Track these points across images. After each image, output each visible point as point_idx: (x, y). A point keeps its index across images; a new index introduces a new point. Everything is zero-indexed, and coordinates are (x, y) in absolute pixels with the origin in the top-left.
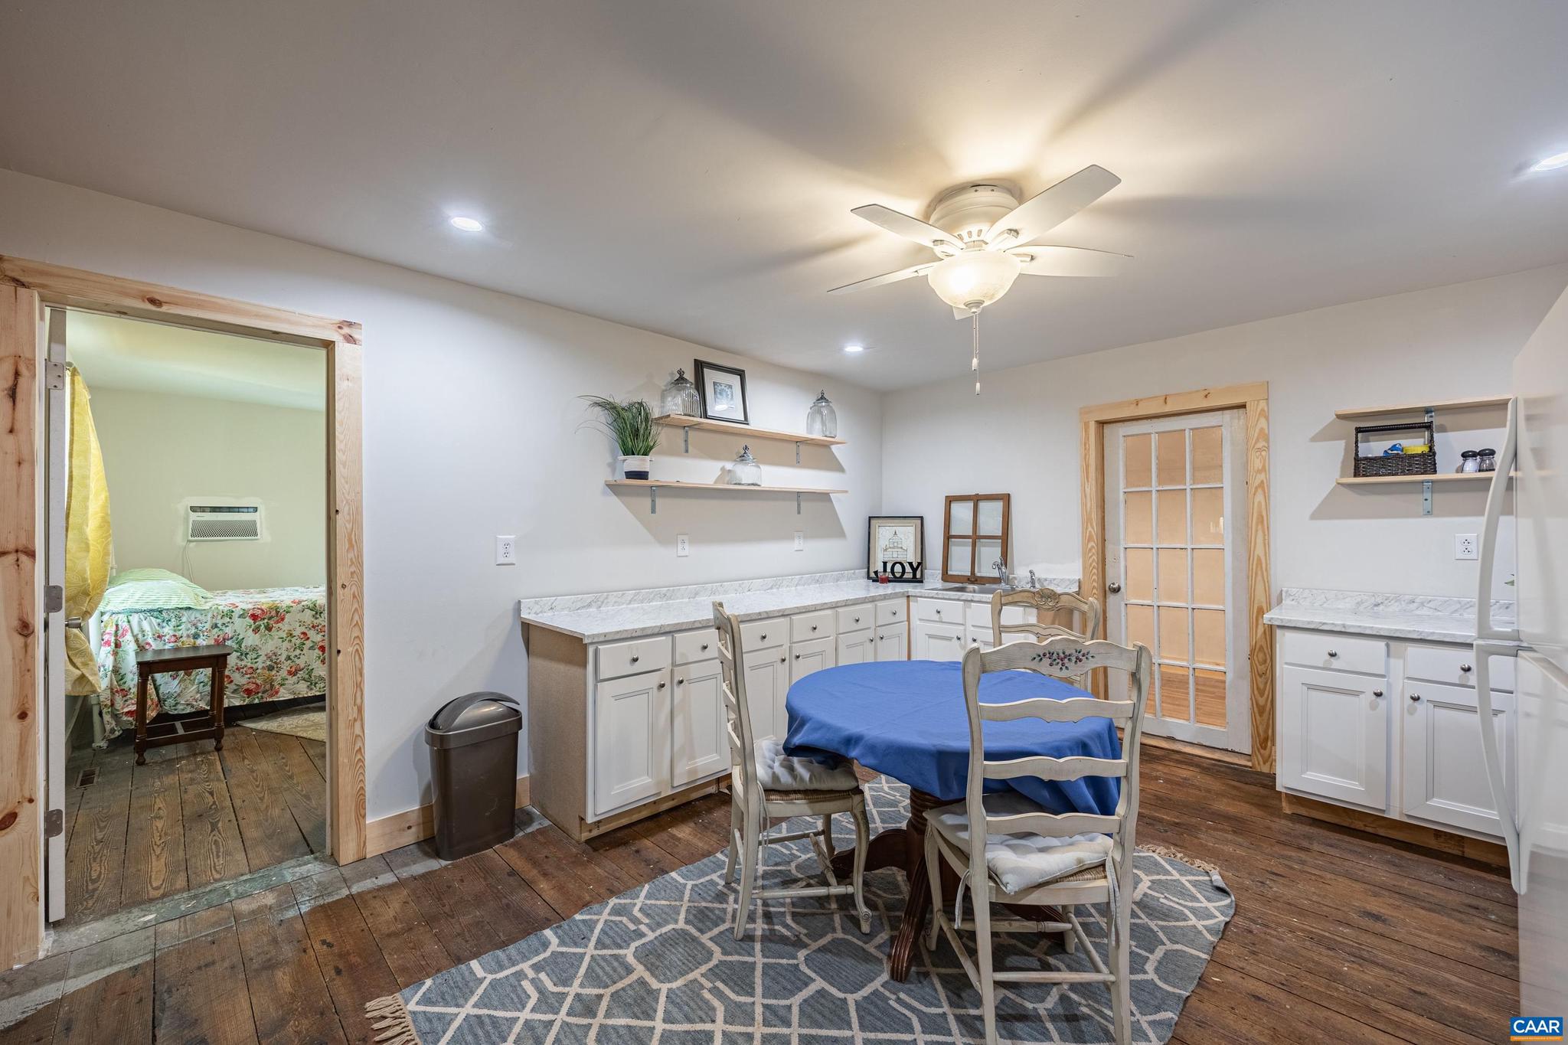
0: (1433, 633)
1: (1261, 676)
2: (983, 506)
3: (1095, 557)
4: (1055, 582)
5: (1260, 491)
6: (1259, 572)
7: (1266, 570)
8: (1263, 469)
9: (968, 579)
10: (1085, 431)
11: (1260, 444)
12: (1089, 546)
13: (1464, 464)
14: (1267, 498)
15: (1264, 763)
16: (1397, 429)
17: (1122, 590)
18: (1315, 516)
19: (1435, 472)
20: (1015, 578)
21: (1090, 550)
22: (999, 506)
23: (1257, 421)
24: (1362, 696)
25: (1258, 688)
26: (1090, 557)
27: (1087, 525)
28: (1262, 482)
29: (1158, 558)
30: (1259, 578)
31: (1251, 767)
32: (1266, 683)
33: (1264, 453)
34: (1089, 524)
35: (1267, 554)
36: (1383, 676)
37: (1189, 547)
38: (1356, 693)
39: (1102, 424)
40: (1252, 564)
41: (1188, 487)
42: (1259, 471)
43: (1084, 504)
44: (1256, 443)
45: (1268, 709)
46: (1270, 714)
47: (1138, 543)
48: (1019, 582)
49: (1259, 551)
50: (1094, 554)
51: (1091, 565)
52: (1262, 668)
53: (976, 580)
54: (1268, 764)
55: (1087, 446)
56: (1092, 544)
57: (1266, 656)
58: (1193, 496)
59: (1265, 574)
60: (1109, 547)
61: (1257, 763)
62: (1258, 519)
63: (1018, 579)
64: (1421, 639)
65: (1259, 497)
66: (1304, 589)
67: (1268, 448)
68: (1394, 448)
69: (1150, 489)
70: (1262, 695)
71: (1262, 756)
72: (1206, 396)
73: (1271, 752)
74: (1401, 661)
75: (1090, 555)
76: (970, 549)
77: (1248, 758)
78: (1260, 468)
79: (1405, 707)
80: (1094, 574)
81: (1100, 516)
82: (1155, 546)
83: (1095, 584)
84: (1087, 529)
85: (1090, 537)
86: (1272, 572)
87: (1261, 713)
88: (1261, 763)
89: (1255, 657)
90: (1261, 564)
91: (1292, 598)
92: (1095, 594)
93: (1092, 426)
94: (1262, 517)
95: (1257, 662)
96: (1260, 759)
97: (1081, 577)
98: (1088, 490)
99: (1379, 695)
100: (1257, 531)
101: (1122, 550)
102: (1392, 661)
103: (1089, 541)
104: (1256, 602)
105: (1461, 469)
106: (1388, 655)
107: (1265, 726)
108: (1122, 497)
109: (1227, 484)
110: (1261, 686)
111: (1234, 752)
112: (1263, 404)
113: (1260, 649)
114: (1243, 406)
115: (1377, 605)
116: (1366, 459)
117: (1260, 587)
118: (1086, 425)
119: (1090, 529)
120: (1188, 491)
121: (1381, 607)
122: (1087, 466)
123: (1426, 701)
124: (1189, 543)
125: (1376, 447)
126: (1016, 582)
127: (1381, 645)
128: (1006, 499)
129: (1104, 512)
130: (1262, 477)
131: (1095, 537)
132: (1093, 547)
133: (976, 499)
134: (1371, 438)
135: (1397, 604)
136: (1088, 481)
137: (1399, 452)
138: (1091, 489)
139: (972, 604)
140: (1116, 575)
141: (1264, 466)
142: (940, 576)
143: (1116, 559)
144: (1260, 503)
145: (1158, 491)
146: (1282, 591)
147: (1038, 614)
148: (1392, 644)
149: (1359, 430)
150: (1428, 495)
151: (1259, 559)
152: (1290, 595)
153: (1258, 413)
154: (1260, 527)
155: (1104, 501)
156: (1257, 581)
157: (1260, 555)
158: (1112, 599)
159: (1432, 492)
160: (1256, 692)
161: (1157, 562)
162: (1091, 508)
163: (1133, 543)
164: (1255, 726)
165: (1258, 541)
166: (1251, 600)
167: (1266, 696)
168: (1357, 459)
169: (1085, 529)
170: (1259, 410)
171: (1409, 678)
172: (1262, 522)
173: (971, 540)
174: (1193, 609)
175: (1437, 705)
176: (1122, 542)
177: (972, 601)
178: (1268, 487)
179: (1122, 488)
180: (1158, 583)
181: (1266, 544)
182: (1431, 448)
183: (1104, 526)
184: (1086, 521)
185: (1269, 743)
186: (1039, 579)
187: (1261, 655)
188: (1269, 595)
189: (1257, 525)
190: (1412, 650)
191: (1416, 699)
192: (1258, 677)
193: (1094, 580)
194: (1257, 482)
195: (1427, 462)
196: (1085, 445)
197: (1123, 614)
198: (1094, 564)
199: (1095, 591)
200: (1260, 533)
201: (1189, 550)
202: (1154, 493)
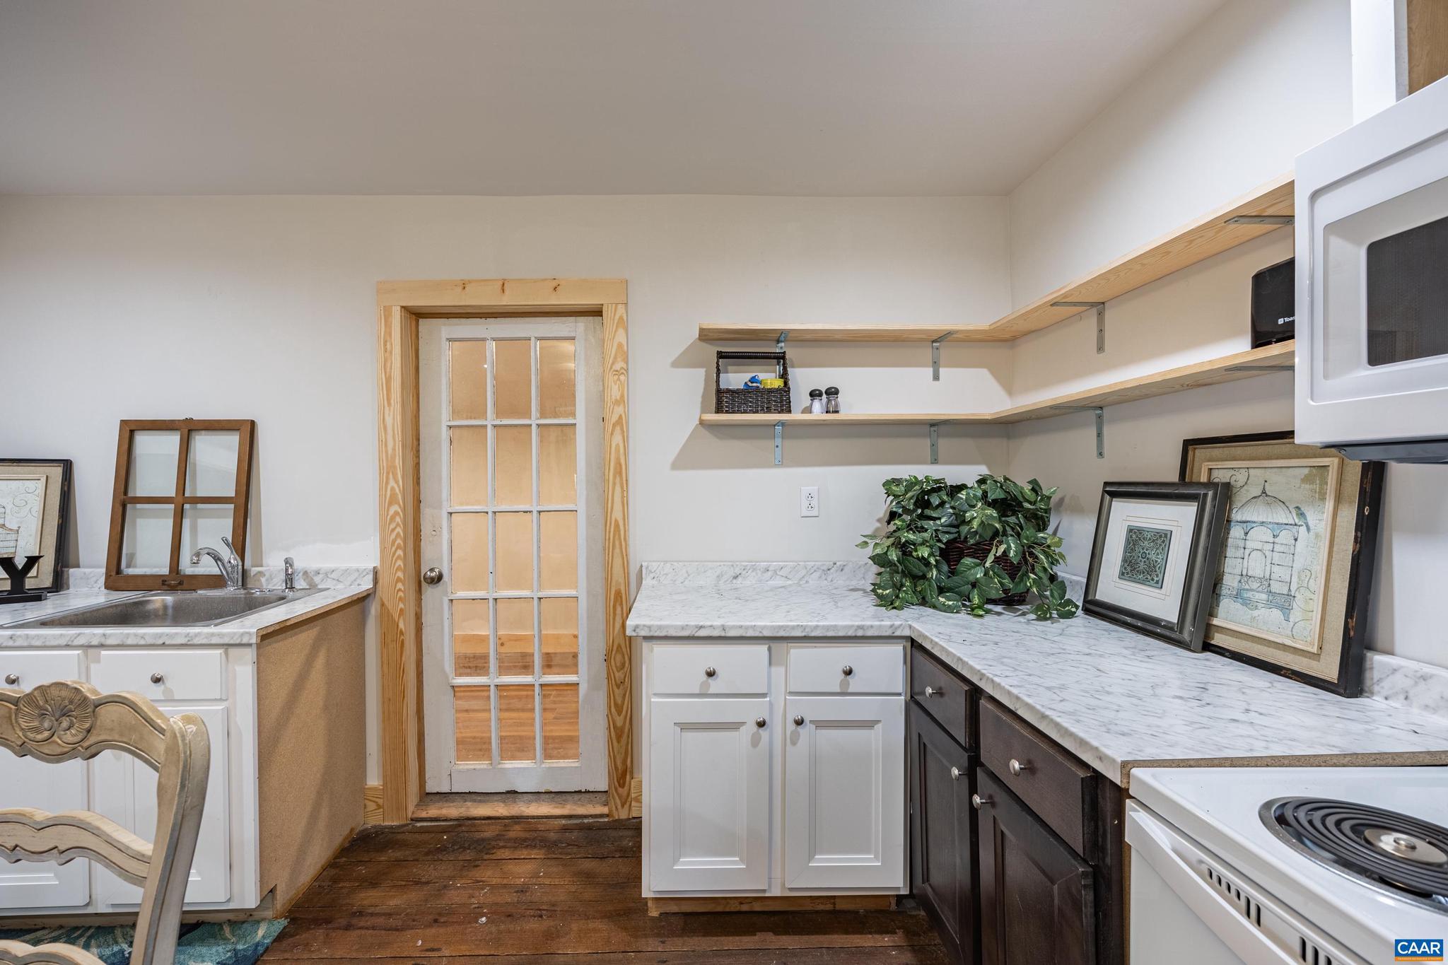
0: (817, 627)
1: (618, 687)
2: (202, 443)
3: (399, 530)
4: (333, 576)
5: (618, 429)
6: (617, 543)
7: (625, 539)
8: (621, 401)
9: (164, 582)
10: (386, 321)
11: (619, 365)
12: (392, 512)
13: (811, 405)
14: (625, 440)
15: (623, 806)
16: (756, 357)
17: (446, 578)
18: (677, 465)
19: (789, 411)
20: (261, 573)
21: (393, 518)
22: (232, 441)
23: (615, 332)
24: (743, 729)
25: (616, 704)
26: (393, 530)
27: (388, 478)
28: (620, 417)
29: (494, 526)
30: (617, 550)
31: (607, 816)
32: (625, 695)
33: (622, 377)
34: (391, 476)
35: (625, 517)
36: (764, 695)
37: (535, 509)
38: (735, 726)
39: (416, 315)
40: (610, 532)
41: (534, 421)
42: (617, 403)
43: (383, 443)
44: (613, 364)
45: (626, 730)
46: (628, 736)
47: (467, 504)
48: (270, 580)
49: (617, 514)
50: (398, 525)
51: (394, 542)
52: (619, 675)
53: (181, 583)
54: (627, 806)
55: (388, 346)
56: (395, 508)
57: (624, 658)
58: (542, 439)
59: (623, 543)
60: (427, 513)
61: (614, 808)
62: (615, 469)
63: (267, 575)
64: (805, 637)
65: (617, 439)
66: (666, 562)
67: (627, 370)
68: (753, 380)
69: (485, 423)
70: (619, 713)
71: (620, 797)
72: (555, 288)
73: (630, 790)
74: (782, 670)
75: (392, 526)
76: (170, 522)
77: (604, 797)
78: (618, 398)
79: (788, 733)
80: (399, 557)
81: (410, 463)
82: (490, 510)
83: (400, 574)
84: (387, 483)
85: (393, 495)
86: (631, 542)
87: (619, 738)
88: (619, 807)
89: (612, 661)
90: (619, 531)
91: (652, 575)
92: (400, 590)
93: (397, 315)
94: (620, 465)
95: (614, 669)
96: (618, 801)
97: (376, 563)
98: (389, 421)
99: (761, 724)
100: (614, 484)
101: (445, 515)
102: (774, 669)
103: (390, 504)
104: (614, 583)
105: (808, 410)
106: (770, 664)
107: (623, 754)
108: (445, 434)
109: (580, 419)
110: (619, 701)
111: (589, 792)
112: (621, 309)
113: (617, 651)
114: (597, 312)
115: (736, 577)
116: (728, 391)
117: (618, 562)
118: (387, 312)
119: (392, 483)
120: (534, 428)
121: (740, 579)
122: (388, 380)
123: (808, 722)
124: (535, 504)
125: (736, 379)
126: (263, 580)
127: (762, 649)
128: (248, 431)
129: (418, 457)
130: (619, 410)
131: (400, 497)
132: (396, 513)
133: (188, 429)
134: (730, 368)
135: (754, 574)
136: (389, 404)
137: (759, 385)
138: (394, 417)
139: (104, 652)
140: (436, 555)
141: (622, 396)
142: (103, 579)
143: (436, 530)
144: (618, 445)
145: (495, 426)
146: (642, 566)
147: (258, 656)
148: (775, 646)
149: (721, 355)
150: (778, 441)
151: (617, 525)
152: (651, 572)
153: (616, 322)
154: (618, 480)
155: (418, 440)
156: (615, 555)
157: (618, 519)
158: (429, 592)
159: (782, 438)
160: (613, 710)
161: (494, 534)
162: (394, 449)
163: (462, 504)
164: (612, 757)
165: (616, 498)
166: (608, 580)
167: (624, 712)
168: (719, 392)
169: (383, 485)
170: (617, 317)
171: (791, 693)
172: (620, 473)
173: (172, 506)
174: (540, 598)
175: (820, 725)
176: (445, 503)
177: (102, 646)
178: (627, 423)
179: (445, 418)
180: (495, 565)
181: (625, 504)
182: (786, 383)
183: (418, 478)
184: (386, 471)
185: (628, 777)
186: (306, 573)
187: (619, 657)
188: (628, 573)
189: (615, 477)
190: (798, 654)
191: (799, 723)
192: (615, 687)
193: (399, 568)
194: (615, 418)
195: (780, 399)
196: (385, 345)
197: (446, 614)
198: (399, 541)
199: (400, 586)
200: (618, 489)
201: (535, 514)
202: (489, 429)
